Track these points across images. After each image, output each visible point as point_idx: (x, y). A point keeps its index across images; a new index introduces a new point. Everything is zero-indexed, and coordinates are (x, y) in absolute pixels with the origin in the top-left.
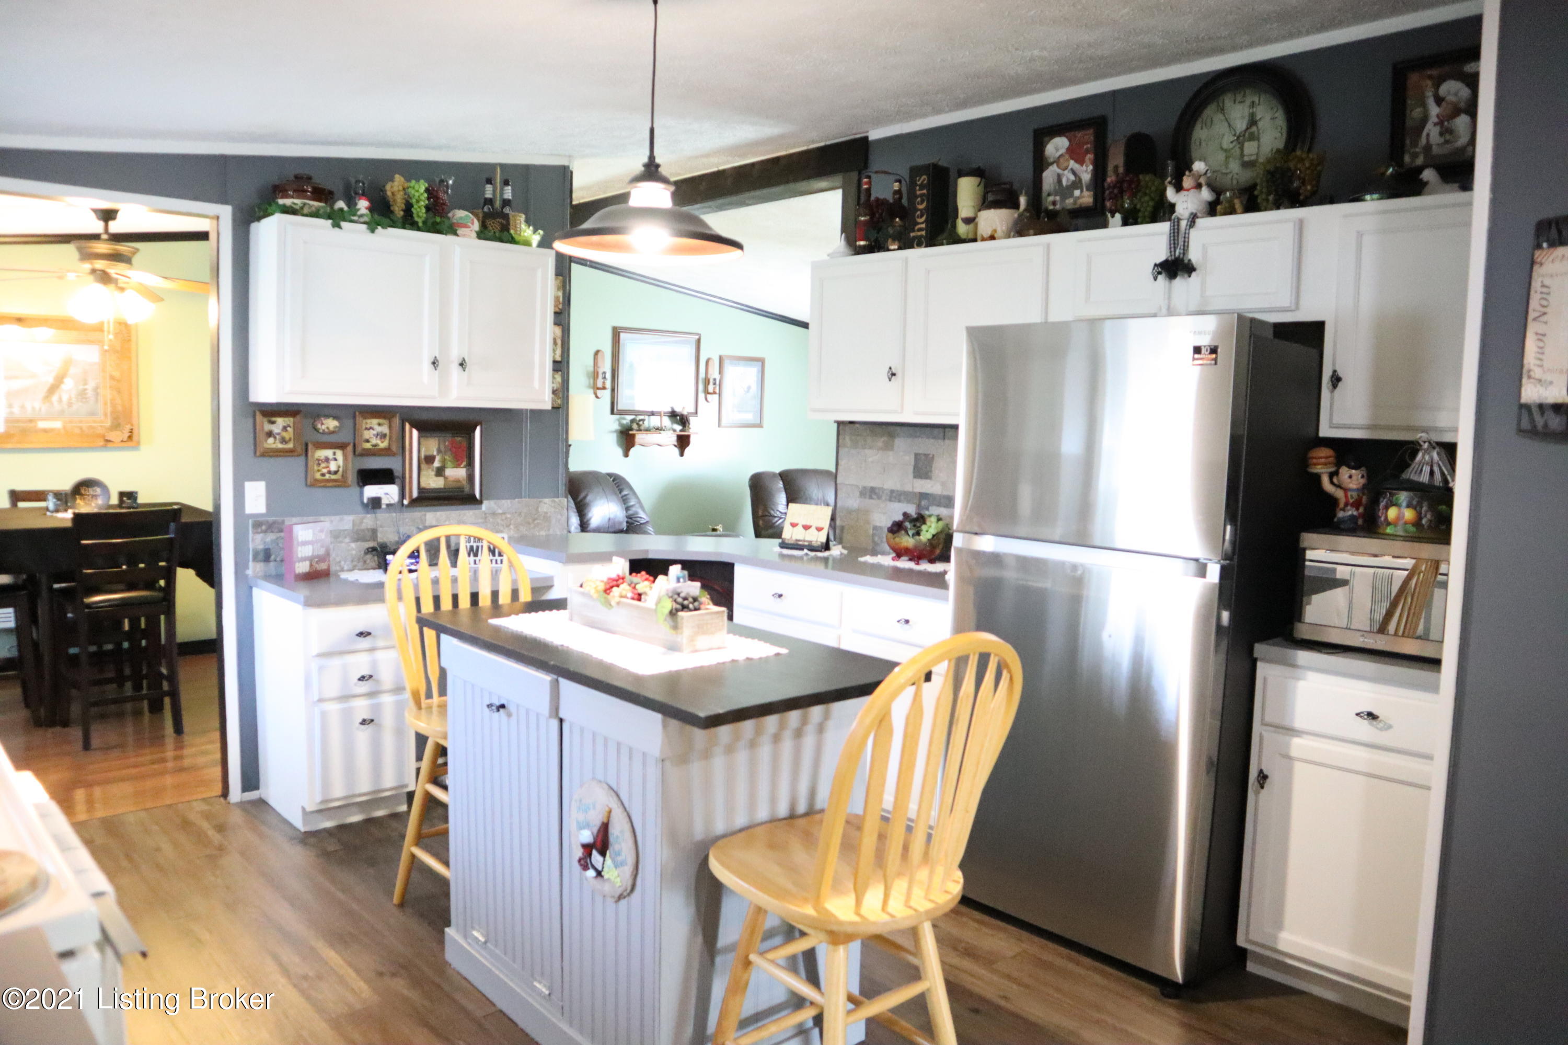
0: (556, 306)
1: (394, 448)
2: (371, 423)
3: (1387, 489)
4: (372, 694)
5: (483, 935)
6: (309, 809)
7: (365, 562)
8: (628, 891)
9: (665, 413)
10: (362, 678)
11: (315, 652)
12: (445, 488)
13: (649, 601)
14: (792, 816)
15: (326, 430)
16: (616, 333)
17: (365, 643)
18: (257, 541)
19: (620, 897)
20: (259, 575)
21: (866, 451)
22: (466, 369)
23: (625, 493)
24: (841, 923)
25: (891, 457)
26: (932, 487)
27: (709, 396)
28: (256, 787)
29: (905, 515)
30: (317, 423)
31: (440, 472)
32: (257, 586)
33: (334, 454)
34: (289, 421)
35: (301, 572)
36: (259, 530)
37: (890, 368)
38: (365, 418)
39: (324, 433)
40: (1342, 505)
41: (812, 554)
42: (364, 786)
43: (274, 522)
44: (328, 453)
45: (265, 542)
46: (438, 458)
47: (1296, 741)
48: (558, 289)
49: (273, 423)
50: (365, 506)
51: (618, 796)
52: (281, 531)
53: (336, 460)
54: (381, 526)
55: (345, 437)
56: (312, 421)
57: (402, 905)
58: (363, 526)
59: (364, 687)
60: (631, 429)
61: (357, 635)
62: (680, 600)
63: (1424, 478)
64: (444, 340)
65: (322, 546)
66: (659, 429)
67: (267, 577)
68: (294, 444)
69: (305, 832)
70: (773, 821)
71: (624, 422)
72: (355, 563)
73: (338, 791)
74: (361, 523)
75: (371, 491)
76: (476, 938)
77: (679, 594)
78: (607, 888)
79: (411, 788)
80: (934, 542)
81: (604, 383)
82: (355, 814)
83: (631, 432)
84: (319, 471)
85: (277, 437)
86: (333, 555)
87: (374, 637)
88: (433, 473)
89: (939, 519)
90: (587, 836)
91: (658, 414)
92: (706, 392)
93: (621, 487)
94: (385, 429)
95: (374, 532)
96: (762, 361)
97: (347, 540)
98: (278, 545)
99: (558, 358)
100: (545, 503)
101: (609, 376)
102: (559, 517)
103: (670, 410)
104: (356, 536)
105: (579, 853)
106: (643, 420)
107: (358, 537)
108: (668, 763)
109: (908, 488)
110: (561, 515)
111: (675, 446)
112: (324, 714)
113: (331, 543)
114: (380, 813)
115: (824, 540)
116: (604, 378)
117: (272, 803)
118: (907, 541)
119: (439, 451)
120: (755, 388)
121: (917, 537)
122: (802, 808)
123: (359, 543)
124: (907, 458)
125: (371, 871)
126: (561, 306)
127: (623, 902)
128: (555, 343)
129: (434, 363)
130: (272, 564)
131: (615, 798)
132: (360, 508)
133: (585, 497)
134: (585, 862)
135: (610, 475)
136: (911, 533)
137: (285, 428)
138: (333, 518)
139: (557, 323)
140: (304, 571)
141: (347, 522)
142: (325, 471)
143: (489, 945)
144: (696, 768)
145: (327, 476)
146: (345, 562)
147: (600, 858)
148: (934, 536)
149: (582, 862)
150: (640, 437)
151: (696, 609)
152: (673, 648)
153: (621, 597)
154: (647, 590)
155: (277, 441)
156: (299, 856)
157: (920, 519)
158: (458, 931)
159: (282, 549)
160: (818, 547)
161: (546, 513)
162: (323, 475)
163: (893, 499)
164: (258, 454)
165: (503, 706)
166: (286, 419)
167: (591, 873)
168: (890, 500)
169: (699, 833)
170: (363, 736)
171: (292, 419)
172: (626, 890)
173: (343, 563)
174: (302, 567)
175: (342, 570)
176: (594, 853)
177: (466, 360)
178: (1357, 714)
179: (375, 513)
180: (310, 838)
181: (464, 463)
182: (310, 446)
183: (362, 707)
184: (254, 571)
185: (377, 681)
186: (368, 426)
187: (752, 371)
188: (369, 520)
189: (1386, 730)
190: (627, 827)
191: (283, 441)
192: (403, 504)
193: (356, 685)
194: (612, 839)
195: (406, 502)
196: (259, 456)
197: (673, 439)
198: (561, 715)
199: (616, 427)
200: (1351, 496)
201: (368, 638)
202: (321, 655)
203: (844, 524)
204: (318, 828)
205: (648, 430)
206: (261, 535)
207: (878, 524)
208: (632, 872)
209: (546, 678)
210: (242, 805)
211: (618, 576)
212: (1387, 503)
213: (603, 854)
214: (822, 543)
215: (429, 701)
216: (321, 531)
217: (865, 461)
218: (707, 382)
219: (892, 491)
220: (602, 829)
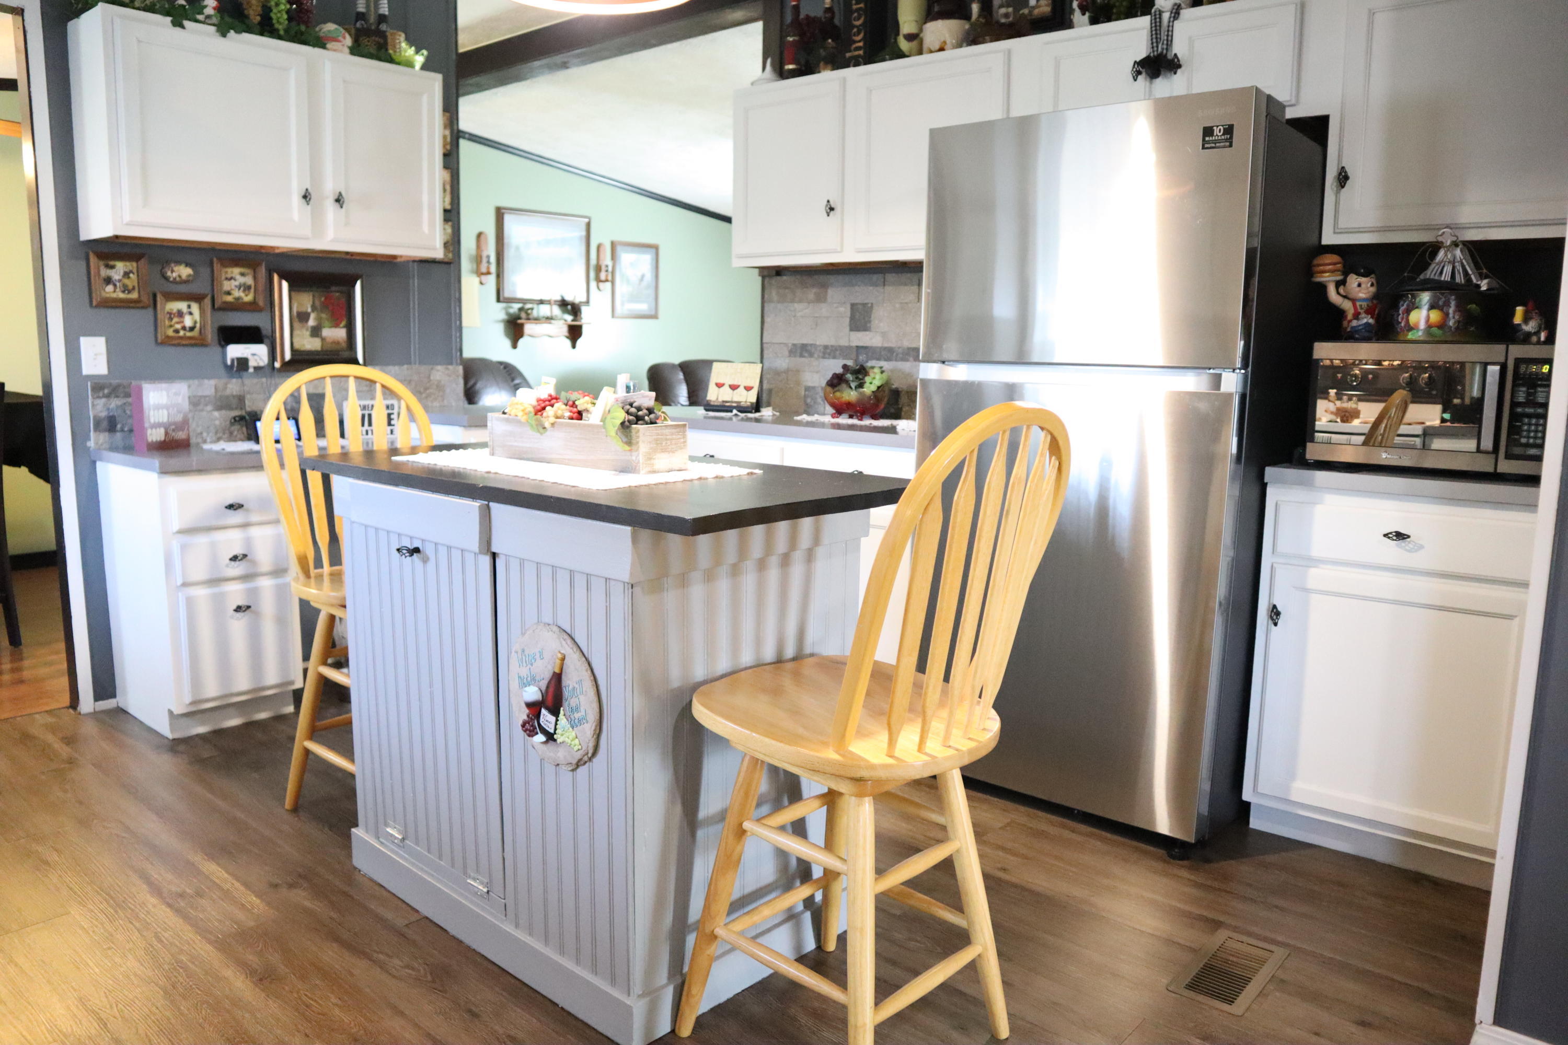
0: (444, 146)
1: (261, 303)
2: (232, 272)
3: (1409, 291)
4: (246, 578)
5: (399, 832)
6: (177, 711)
7: (231, 433)
8: (590, 755)
9: (556, 301)
10: (234, 558)
11: (176, 528)
12: (322, 351)
13: (594, 417)
14: (779, 661)
15: (178, 279)
16: (500, 214)
17: (236, 517)
18: (98, 407)
19: (579, 764)
20: (104, 446)
21: (796, 305)
22: (344, 206)
23: (517, 381)
24: (873, 767)
25: (824, 310)
26: (871, 339)
27: (601, 285)
28: (113, 695)
29: (845, 367)
30: (166, 269)
31: (316, 332)
32: (101, 460)
33: (189, 307)
34: (131, 266)
35: (154, 440)
36: (101, 395)
37: (828, 201)
38: (226, 267)
39: (175, 282)
40: (1350, 317)
41: (742, 415)
42: (242, 683)
43: (118, 386)
44: (182, 306)
45: (108, 409)
46: (312, 316)
47: (1313, 571)
48: (445, 127)
49: (113, 267)
50: (229, 368)
51: (573, 639)
52: (128, 395)
53: (191, 313)
54: (249, 393)
55: (200, 287)
56: (160, 268)
57: (295, 810)
58: (228, 392)
59: (237, 569)
60: (520, 318)
61: (226, 507)
62: (633, 410)
63: (1446, 277)
64: (315, 168)
65: (179, 412)
66: (549, 319)
67: (113, 448)
68: (139, 292)
69: (174, 740)
70: (759, 665)
71: (512, 311)
72: (219, 435)
73: (212, 689)
74: (225, 388)
75: (235, 351)
76: (392, 835)
77: (631, 405)
78: (560, 754)
79: (298, 685)
80: (880, 395)
81: (488, 268)
82: (231, 718)
83: (519, 321)
84: (171, 326)
85: (118, 284)
86: (193, 425)
87: (247, 510)
88: (308, 333)
89: (882, 372)
90: (533, 693)
91: (549, 302)
92: (598, 280)
93: (513, 375)
94: (249, 280)
95: (241, 399)
96: (655, 248)
97: (209, 408)
98: (125, 411)
99: (448, 207)
100: (438, 371)
101: (493, 259)
102: (454, 385)
103: (559, 298)
104: (219, 403)
105: (523, 714)
106: (532, 309)
107: (222, 403)
108: (637, 590)
109: (844, 342)
110: (457, 384)
111: (567, 337)
112: (190, 602)
113: (190, 411)
114: (263, 716)
115: (754, 400)
116: (488, 262)
117: (132, 711)
118: (850, 395)
119: (314, 308)
120: (649, 276)
121: (861, 390)
122: (790, 652)
123: (223, 412)
124: (842, 309)
125: (256, 775)
126: (448, 147)
127: (583, 770)
128: (445, 190)
129: (305, 197)
130: (119, 435)
131: (569, 641)
132: (222, 371)
133: (475, 384)
134: (531, 727)
135: (501, 363)
136: (853, 385)
137: (126, 275)
138: (191, 382)
139: (446, 166)
140: (159, 439)
141: (208, 387)
142: (178, 326)
143: (407, 842)
144: (671, 597)
145: (182, 333)
146: (208, 433)
147: (552, 719)
148: (879, 388)
149: (527, 726)
150: (529, 328)
151: (652, 423)
152: (626, 469)
153: (557, 418)
154: (589, 406)
155: (118, 290)
156: (165, 764)
157: (861, 372)
158: (367, 831)
159: (130, 417)
160: (747, 407)
161: (439, 381)
162: (177, 331)
163: (827, 356)
164: (94, 303)
165: (417, 550)
166: (128, 264)
167: (540, 738)
168: (824, 358)
169: (676, 679)
170: (238, 626)
171: (134, 264)
172: (587, 754)
173: (205, 434)
174: (156, 435)
175: (205, 442)
176: (544, 711)
177: (343, 194)
178: (1385, 535)
179: (241, 377)
180: (177, 746)
181: (343, 323)
182: (159, 298)
183: (235, 593)
184: (96, 443)
185: (254, 563)
186: (229, 276)
187: (646, 259)
188: (234, 386)
189: (1416, 551)
190: (587, 675)
191: (125, 289)
192: (273, 368)
193: (227, 566)
194: (566, 693)
195: (277, 365)
196: (97, 306)
197: (565, 330)
198: (494, 549)
199: (503, 316)
200: (1361, 306)
201: (239, 511)
202: (181, 532)
203: (771, 386)
204: (189, 735)
205: (537, 320)
206: (104, 400)
207: (810, 384)
208: (595, 730)
209: (473, 506)
210: (95, 715)
211: (550, 396)
212: (1408, 306)
213: (555, 712)
214: (752, 403)
215: (319, 571)
216: (176, 394)
217: (794, 316)
218: (598, 269)
219: (826, 347)
220: (553, 682)
